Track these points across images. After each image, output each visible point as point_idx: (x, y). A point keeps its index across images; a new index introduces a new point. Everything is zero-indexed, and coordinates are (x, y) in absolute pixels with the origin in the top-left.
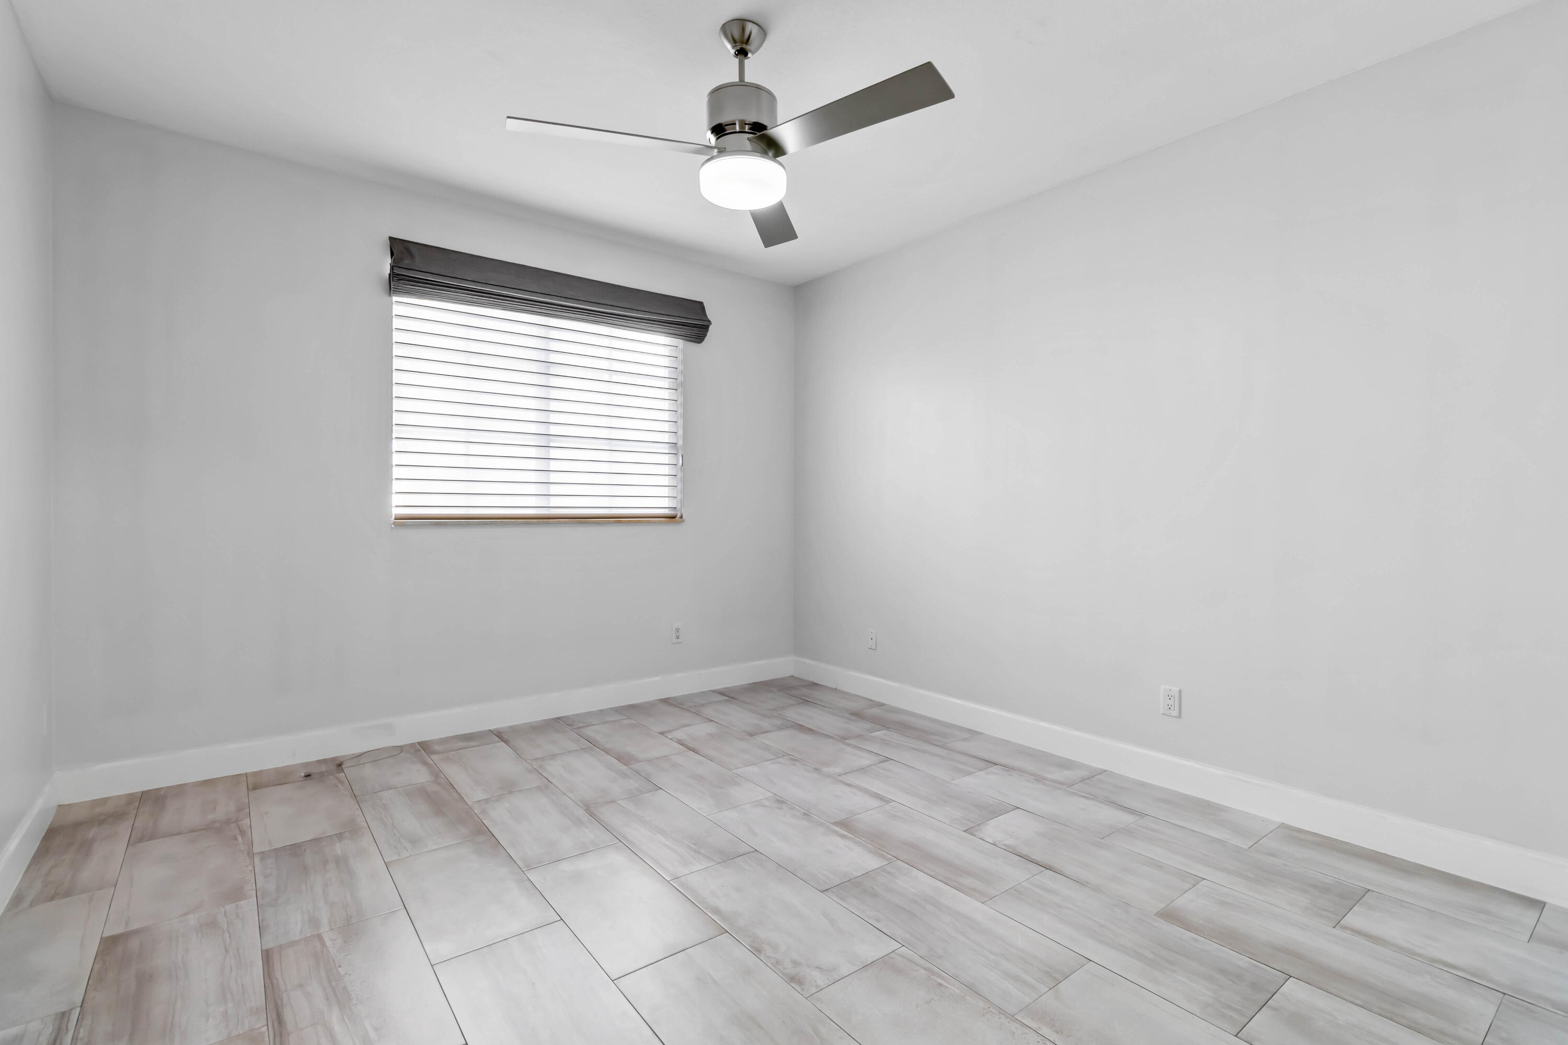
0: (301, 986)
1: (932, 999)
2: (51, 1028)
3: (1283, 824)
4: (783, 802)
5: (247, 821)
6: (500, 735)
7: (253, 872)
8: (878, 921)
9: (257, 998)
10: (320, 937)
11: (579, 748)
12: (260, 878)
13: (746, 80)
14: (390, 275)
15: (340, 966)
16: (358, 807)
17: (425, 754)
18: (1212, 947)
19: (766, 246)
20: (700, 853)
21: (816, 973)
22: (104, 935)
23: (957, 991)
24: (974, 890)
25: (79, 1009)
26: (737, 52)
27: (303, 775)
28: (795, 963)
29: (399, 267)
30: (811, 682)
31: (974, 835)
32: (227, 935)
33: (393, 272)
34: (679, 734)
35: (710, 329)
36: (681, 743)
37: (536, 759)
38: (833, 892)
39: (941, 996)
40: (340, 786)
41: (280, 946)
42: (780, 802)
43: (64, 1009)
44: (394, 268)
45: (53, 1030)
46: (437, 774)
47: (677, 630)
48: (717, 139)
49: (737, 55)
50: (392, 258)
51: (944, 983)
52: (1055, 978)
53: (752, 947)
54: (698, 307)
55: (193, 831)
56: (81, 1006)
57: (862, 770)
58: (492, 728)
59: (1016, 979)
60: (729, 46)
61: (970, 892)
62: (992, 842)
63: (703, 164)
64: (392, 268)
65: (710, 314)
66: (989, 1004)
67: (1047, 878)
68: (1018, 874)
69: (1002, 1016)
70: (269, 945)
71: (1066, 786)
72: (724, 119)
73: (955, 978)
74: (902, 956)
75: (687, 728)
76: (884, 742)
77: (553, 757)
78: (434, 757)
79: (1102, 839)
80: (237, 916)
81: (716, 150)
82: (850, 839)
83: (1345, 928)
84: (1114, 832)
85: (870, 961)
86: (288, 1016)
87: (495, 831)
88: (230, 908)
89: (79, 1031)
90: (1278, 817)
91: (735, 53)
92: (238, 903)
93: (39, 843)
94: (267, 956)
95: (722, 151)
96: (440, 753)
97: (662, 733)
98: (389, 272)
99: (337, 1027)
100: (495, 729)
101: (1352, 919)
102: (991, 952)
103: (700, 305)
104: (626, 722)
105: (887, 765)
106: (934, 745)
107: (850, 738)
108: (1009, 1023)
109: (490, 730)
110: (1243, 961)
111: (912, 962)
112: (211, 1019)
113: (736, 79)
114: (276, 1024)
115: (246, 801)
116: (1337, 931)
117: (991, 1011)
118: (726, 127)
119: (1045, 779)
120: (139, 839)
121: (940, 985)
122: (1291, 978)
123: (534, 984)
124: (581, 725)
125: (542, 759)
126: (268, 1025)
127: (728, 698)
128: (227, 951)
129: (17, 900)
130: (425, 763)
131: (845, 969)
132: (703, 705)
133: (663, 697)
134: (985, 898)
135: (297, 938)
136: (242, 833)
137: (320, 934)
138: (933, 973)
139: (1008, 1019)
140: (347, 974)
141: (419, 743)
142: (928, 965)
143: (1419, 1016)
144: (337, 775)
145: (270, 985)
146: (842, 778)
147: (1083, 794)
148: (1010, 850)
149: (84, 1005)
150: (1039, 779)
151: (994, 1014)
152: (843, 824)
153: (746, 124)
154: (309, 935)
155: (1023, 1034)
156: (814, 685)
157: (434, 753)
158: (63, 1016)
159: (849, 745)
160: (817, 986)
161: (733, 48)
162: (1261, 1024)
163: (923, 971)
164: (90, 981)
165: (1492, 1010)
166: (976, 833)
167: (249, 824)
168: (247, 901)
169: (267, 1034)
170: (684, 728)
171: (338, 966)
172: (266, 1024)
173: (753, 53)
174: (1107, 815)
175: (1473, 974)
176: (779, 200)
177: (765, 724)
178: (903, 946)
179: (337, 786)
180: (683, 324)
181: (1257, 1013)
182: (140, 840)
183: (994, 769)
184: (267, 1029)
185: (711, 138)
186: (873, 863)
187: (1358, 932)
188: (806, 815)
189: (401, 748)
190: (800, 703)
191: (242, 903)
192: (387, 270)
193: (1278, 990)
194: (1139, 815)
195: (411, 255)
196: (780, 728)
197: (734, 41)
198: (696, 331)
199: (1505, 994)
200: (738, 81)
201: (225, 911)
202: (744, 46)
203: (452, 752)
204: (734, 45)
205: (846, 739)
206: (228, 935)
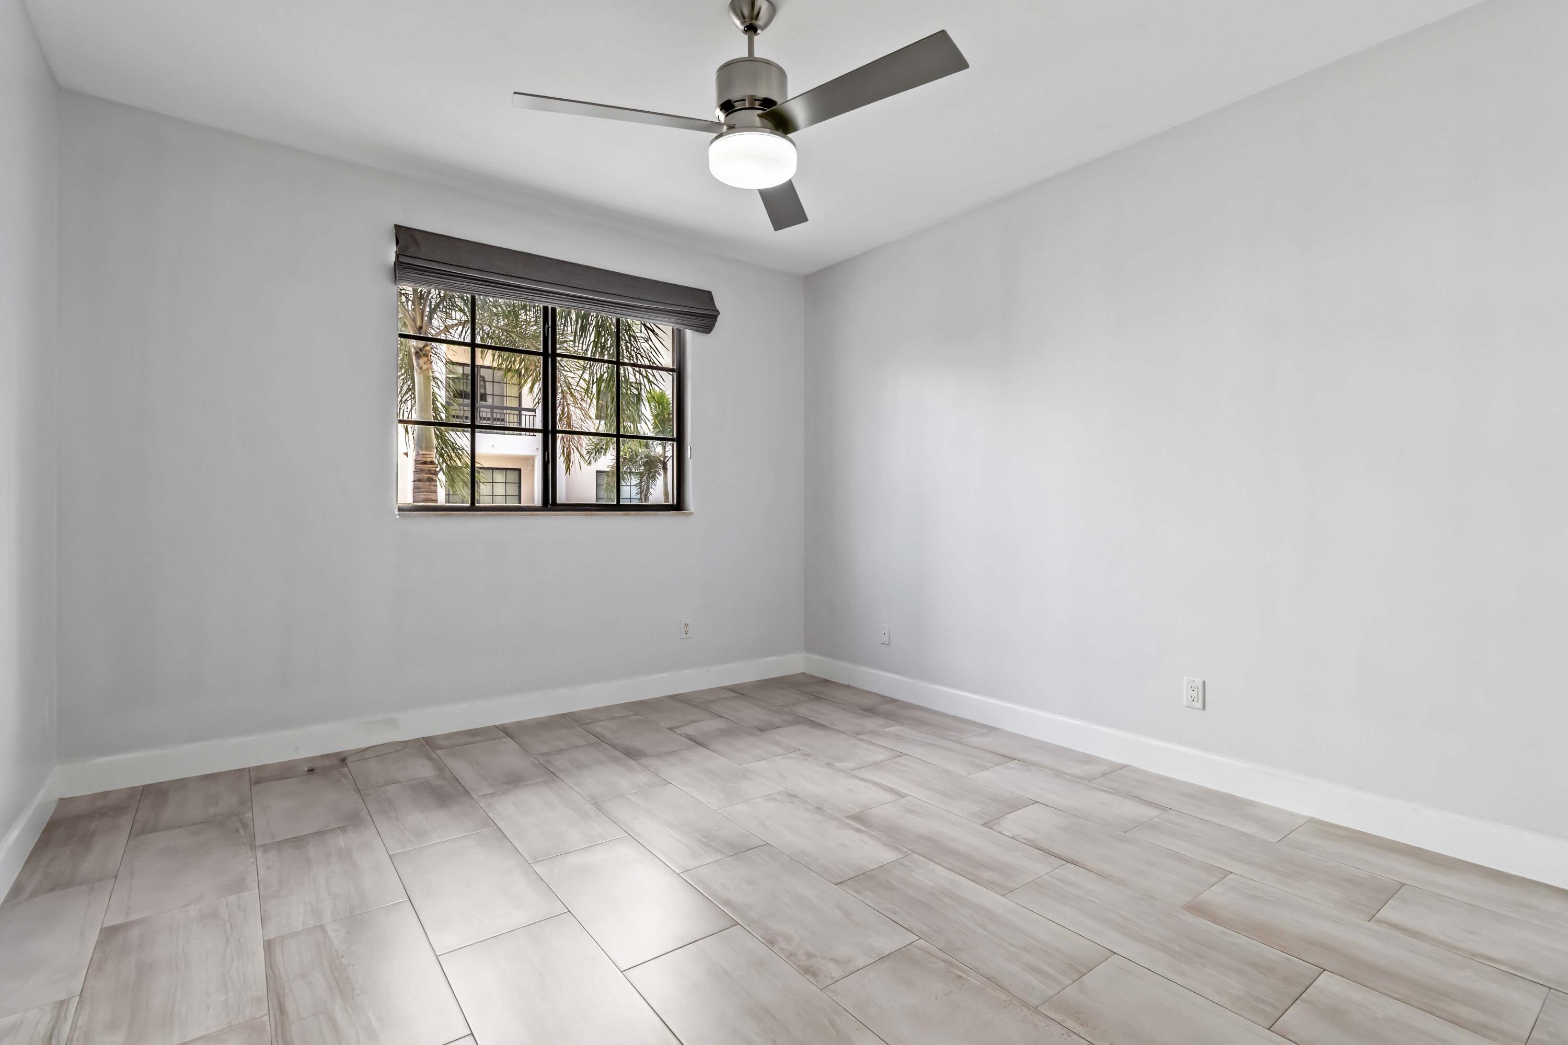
0: (303, 976)
1: (952, 990)
2: (49, 1017)
3: (1313, 818)
4: (795, 796)
5: (249, 815)
6: (506, 731)
7: (255, 863)
8: (894, 913)
9: (259, 987)
10: (322, 928)
11: (585, 744)
12: (262, 871)
13: (756, 56)
14: (395, 262)
15: (343, 957)
16: (361, 801)
17: (430, 749)
18: (1241, 939)
19: (776, 229)
20: (710, 846)
21: (831, 966)
22: (104, 926)
23: (978, 983)
24: (993, 883)
25: (78, 998)
26: (746, 29)
27: (306, 769)
28: (809, 955)
29: (405, 256)
30: (822, 679)
31: (992, 829)
32: (228, 926)
33: (398, 261)
34: (689, 730)
35: (718, 319)
36: (690, 738)
37: (543, 754)
38: (847, 885)
39: (961, 989)
40: (343, 779)
41: (282, 937)
42: (792, 796)
43: (63, 997)
44: (400, 256)
45: (51, 1018)
46: (441, 768)
47: (686, 625)
48: (726, 116)
49: (746, 31)
50: (397, 245)
51: (964, 976)
52: (1079, 971)
53: (764, 939)
54: (707, 297)
55: (194, 824)
56: (80, 995)
57: (877, 765)
58: (497, 723)
59: (1037, 971)
60: (738, 22)
61: (990, 885)
62: (1011, 836)
63: (712, 142)
64: (397, 256)
65: (719, 303)
66: (1010, 996)
67: (1068, 872)
68: (1039, 868)
69: (1024, 1008)
70: (272, 936)
71: (1087, 781)
72: (734, 96)
73: (975, 970)
74: (921, 949)
75: (696, 724)
76: (898, 738)
77: (560, 751)
78: (438, 752)
79: (1125, 832)
80: (239, 907)
81: (725, 127)
82: (865, 833)
83: (1381, 922)
84: (1138, 826)
85: (887, 953)
86: (290, 1007)
87: (501, 824)
88: (232, 899)
89: (78, 1018)
90: (1307, 811)
91: (744, 29)
92: (240, 894)
93: (39, 836)
94: (269, 946)
95: (732, 128)
96: (444, 748)
97: (671, 729)
98: (394, 260)
99: (339, 1016)
100: (502, 725)
101: (1387, 913)
102: (1011, 945)
103: (709, 294)
104: (634, 717)
105: (902, 760)
106: (948, 740)
107: (863, 733)
108: (1031, 1015)
109: (495, 726)
110: (1274, 955)
111: (929, 953)
112: (211, 1009)
113: (745, 54)
114: (278, 1014)
115: (249, 795)
116: (1371, 925)
117: (1012, 1004)
118: (736, 104)
119: (1066, 774)
120: (141, 831)
121: (960, 977)
122: (1325, 972)
123: (541, 975)
124: (588, 721)
125: (549, 754)
126: (269, 1014)
127: (738, 695)
128: (228, 941)
129: (16, 891)
130: (429, 758)
131: (861, 961)
132: (712, 701)
133: (671, 693)
134: (1006, 891)
135: (300, 928)
136: (245, 826)
137: (323, 925)
138: (952, 965)
139: (1030, 1012)
140: (349, 964)
141: (423, 738)
142: (947, 957)
143: (1462, 1011)
144: (340, 770)
145: (272, 976)
146: (855, 773)
147: (1105, 789)
148: (1030, 844)
149: (83, 994)
150: (1058, 774)
151: (1016, 1006)
152: (857, 818)
153: (756, 100)
154: (311, 926)
155: (1047, 1026)
156: (826, 682)
157: (439, 748)
158: (62, 1005)
159: (862, 740)
160: (832, 978)
161: (742, 25)
162: (1294, 1017)
163: (942, 964)
164: (89, 971)
165: (1536, 1005)
166: (995, 827)
167: (252, 816)
168: (249, 892)
169: (268, 1023)
170: (693, 724)
171: (340, 956)
172: (268, 1013)
173: (763, 28)
174: (1129, 809)
175: (1515, 968)
176: (787, 179)
177: (776, 720)
178: (921, 938)
179: (340, 780)
180: (691, 314)
181: (1291, 1006)
182: (143, 832)
183: (1012, 764)
184: (268, 1018)
185: (721, 116)
186: (887, 856)
187: (1394, 926)
188: (819, 809)
189: (406, 743)
190: (812, 699)
191: (245, 894)
192: (392, 258)
193: (1313, 983)
194: (1163, 809)
195: (416, 243)
196: (791, 724)
197: (742, 17)
198: (705, 321)
199: (1550, 988)
200: (747, 56)
201: (227, 902)
202: (754, 22)
203: (458, 748)
204: (743, 21)
205: (859, 735)
206: (230, 926)
